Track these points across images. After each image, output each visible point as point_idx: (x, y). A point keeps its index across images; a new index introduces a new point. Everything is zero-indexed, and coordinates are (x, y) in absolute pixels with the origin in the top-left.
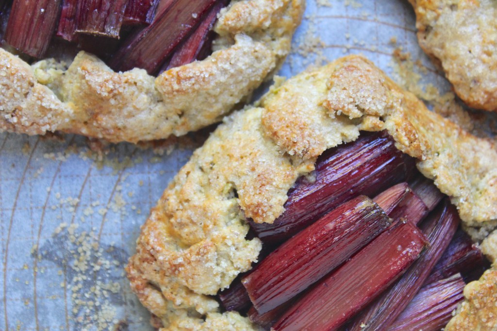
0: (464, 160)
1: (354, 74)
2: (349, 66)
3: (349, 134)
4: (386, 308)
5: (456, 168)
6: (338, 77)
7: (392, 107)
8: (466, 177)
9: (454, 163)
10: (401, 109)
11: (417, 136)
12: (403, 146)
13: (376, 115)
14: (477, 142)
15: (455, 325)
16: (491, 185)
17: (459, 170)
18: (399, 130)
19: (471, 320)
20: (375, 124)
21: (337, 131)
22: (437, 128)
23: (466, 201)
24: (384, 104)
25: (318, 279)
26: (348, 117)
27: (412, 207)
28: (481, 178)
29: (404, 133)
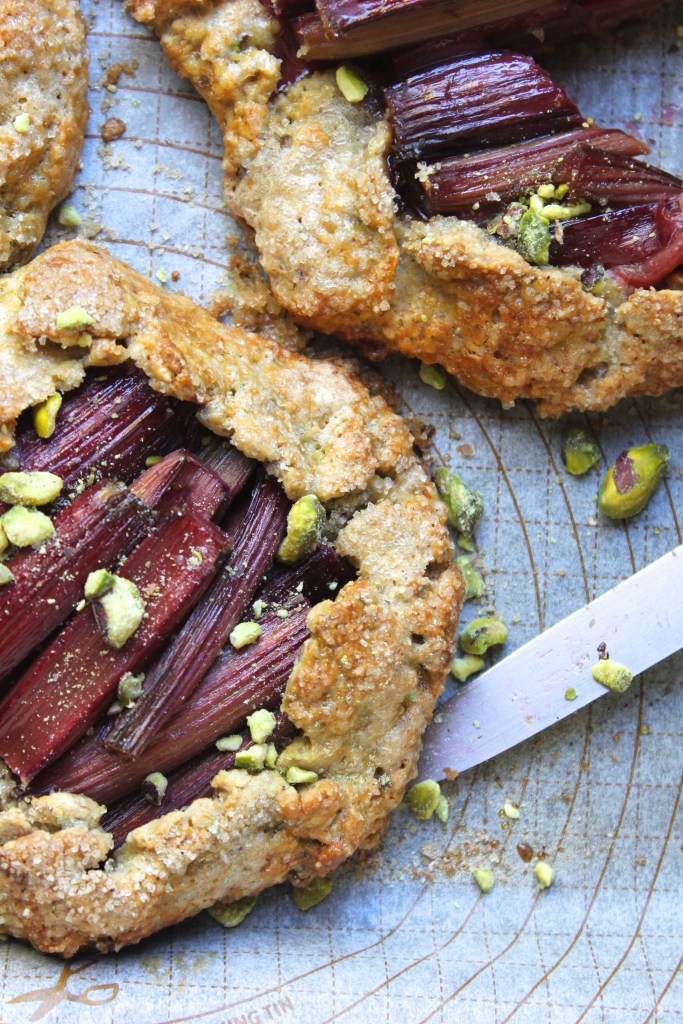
0: (286, 397)
1: (63, 270)
2: (54, 260)
3: (66, 375)
4: (170, 669)
5: (269, 413)
6: (35, 279)
7: (137, 320)
8: (290, 426)
9: (263, 404)
10: (155, 321)
11: (183, 363)
12: (162, 384)
13: (109, 336)
14: (311, 367)
15: (297, 681)
16: (340, 436)
17: (276, 417)
18: (153, 357)
19: (324, 667)
20: (107, 352)
21: (45, 372)
22: (231, 350)
23: (292, 465)
24: (120, 316)
25: (45, 635)
26: (59, 346)
27: (198, 488)
28: (322, 427)
29: (161, 361)
